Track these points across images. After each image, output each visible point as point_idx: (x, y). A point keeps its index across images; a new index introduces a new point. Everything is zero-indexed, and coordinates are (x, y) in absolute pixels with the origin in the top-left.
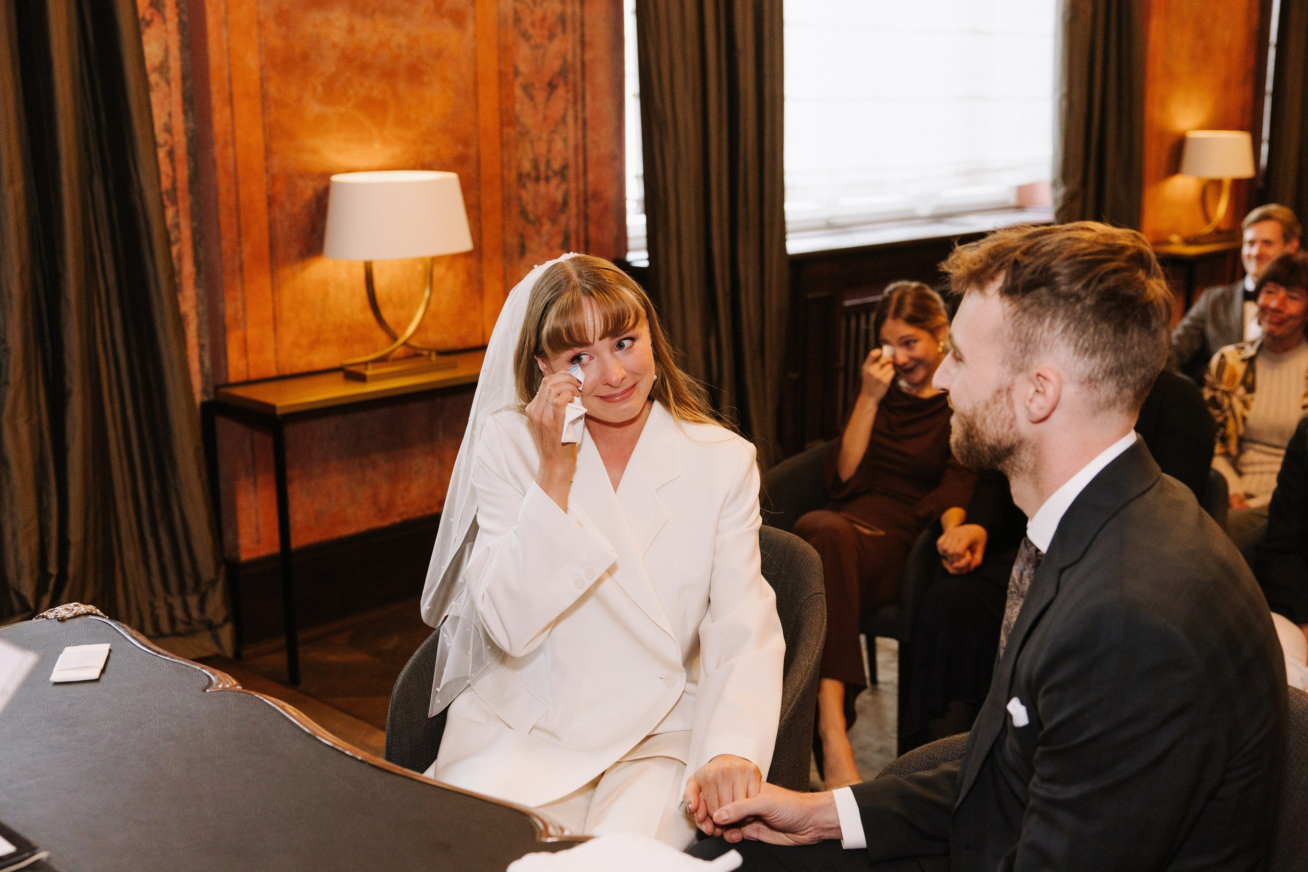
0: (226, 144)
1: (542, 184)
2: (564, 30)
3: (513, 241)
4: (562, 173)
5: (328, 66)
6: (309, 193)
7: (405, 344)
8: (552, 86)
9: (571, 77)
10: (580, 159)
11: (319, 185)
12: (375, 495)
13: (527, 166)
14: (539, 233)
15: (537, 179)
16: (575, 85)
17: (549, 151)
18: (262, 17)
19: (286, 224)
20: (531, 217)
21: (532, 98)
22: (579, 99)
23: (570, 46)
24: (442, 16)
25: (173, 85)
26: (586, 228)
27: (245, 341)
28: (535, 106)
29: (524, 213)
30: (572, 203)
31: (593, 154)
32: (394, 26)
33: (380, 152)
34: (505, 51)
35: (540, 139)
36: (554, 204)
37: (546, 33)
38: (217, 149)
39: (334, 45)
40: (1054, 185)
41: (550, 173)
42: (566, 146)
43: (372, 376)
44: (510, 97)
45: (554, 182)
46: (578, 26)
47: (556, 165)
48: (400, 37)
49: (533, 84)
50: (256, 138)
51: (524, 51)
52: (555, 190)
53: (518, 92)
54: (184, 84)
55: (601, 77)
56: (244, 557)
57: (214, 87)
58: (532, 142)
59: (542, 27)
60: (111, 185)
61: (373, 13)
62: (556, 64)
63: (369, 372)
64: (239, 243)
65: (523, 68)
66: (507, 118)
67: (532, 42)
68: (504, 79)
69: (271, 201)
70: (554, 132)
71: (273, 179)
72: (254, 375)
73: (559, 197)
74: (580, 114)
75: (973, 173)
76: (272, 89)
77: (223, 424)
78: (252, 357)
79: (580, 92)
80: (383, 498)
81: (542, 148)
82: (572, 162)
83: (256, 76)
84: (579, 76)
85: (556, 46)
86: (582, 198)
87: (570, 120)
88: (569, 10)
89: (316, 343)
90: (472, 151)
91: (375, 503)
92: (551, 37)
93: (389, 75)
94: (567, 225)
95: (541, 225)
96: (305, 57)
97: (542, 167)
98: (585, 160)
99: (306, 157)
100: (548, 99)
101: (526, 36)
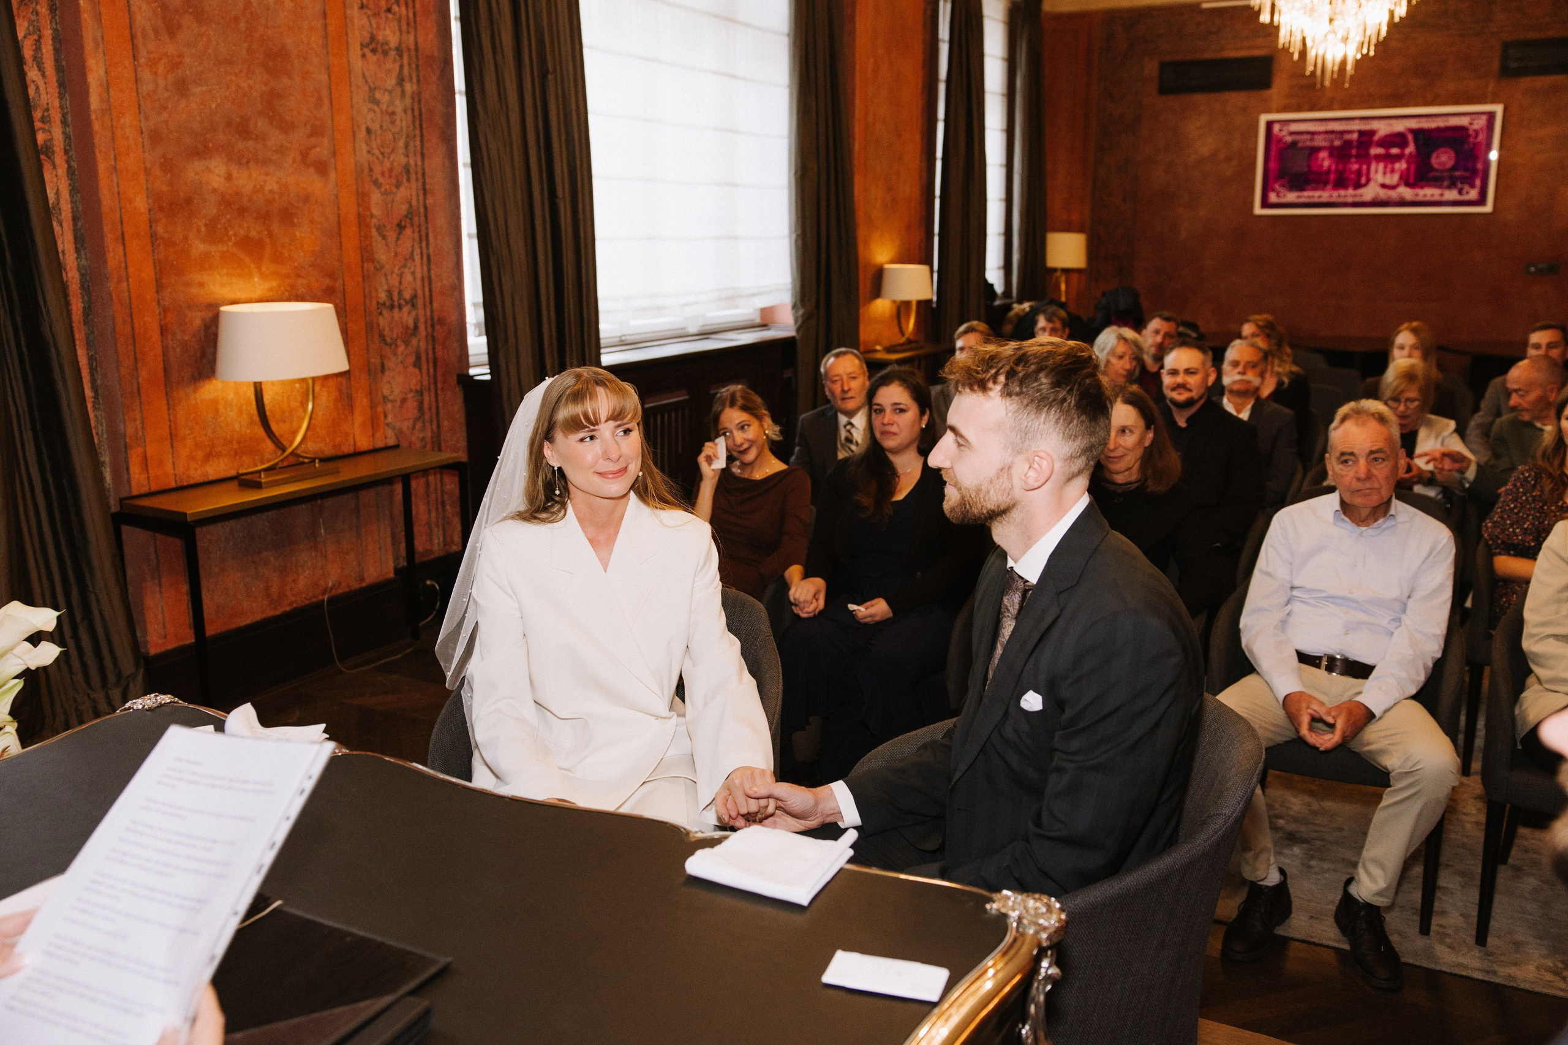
0: (120, 281)
1: (396, 310)
2: (408, 180)
3: (375, 361)
4: (412, 302)
5: (211, 209)
6: (197, 322)
7: (293, 453)
8: (400, 227)
9: (416, 219)
10: (427, 289)
11: (208, 315)
12: (268, 588)
13: (383, 296)
14: (395, 354)
15: (392, 307)
16: (420, 226)
17: (400, 283)
18: (148, 165)
19: (178, 350)
20: (389, 340)
21: (384, 238)
22: (423, 238)
23: (414, 193)
24: (308, 166)
25: (65, 226)
26: (434, 348)
27: (145, 457)
28: (387, 245)
29: (382, 337)
30: (422, 327)
31: (437, 285)
32: (267, 174)
33: (259, 286)
34: (362, 197)
35: (392, 273)
36: (407, 327)
37: (394, 181)
38: (111, 285)
39: (215, 190)
40: (794, 307)
41: (402, 302)
42: (415, 279)
43: (267, 483)
44: (368, 236)
45: (406, 309)
46: (420, 176)
47: (407, 295)
48: (272, 185)
49: (384, 226)
50: (148, 273)
51: (376, 196)
52: (407, 317)
53: (374, 232)
54: (75, 224)
55: (441, 220)
56: (153, 651)
57: (106, 228)
58: (386, 275)
59: (390, 176)
60: (19, 319)
61: (248, 162)
62: (404, 208)
63: (264, 479)
64: (136, 369)
65: (376, 211)
66: (367, 254)
67: (383, 190)
68: (363, 221)
69: (164, 330)
70: (404, 266)
71: (165, 310)
72: (154, 487)
73: (411, 322)
74: (425, 251)
75: (732, 298)
76: (160, 230)
77: (128, 532)
78: (152, 472)
79: (423, 233)
80: (274, 590)
81: (394, 280)
82: (420, 292)
83: (146, 217)
84: (423, 219)
85: (402, 193)
86: (429, 323)
87: (417, 257)
88: (412, 162)
89: (208, 457)
90: (338, 284)
91: (268, 595)
92: (398, 186)
93: (264, 217)
94: (418, 346)
95: (397, 346)
96: (189, 201)
97: (396, 297)
98: (430, 290)
99: (194, 291)
100: (398, 239)
101: (376, 183)
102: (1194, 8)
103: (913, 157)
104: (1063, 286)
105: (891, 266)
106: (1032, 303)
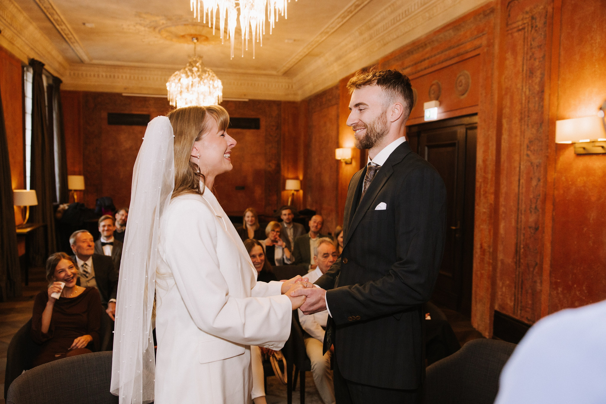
102: (119, 95)
103: (20, 144)
104: (76, 197)
105: (15, 191)
106: (68, 204)
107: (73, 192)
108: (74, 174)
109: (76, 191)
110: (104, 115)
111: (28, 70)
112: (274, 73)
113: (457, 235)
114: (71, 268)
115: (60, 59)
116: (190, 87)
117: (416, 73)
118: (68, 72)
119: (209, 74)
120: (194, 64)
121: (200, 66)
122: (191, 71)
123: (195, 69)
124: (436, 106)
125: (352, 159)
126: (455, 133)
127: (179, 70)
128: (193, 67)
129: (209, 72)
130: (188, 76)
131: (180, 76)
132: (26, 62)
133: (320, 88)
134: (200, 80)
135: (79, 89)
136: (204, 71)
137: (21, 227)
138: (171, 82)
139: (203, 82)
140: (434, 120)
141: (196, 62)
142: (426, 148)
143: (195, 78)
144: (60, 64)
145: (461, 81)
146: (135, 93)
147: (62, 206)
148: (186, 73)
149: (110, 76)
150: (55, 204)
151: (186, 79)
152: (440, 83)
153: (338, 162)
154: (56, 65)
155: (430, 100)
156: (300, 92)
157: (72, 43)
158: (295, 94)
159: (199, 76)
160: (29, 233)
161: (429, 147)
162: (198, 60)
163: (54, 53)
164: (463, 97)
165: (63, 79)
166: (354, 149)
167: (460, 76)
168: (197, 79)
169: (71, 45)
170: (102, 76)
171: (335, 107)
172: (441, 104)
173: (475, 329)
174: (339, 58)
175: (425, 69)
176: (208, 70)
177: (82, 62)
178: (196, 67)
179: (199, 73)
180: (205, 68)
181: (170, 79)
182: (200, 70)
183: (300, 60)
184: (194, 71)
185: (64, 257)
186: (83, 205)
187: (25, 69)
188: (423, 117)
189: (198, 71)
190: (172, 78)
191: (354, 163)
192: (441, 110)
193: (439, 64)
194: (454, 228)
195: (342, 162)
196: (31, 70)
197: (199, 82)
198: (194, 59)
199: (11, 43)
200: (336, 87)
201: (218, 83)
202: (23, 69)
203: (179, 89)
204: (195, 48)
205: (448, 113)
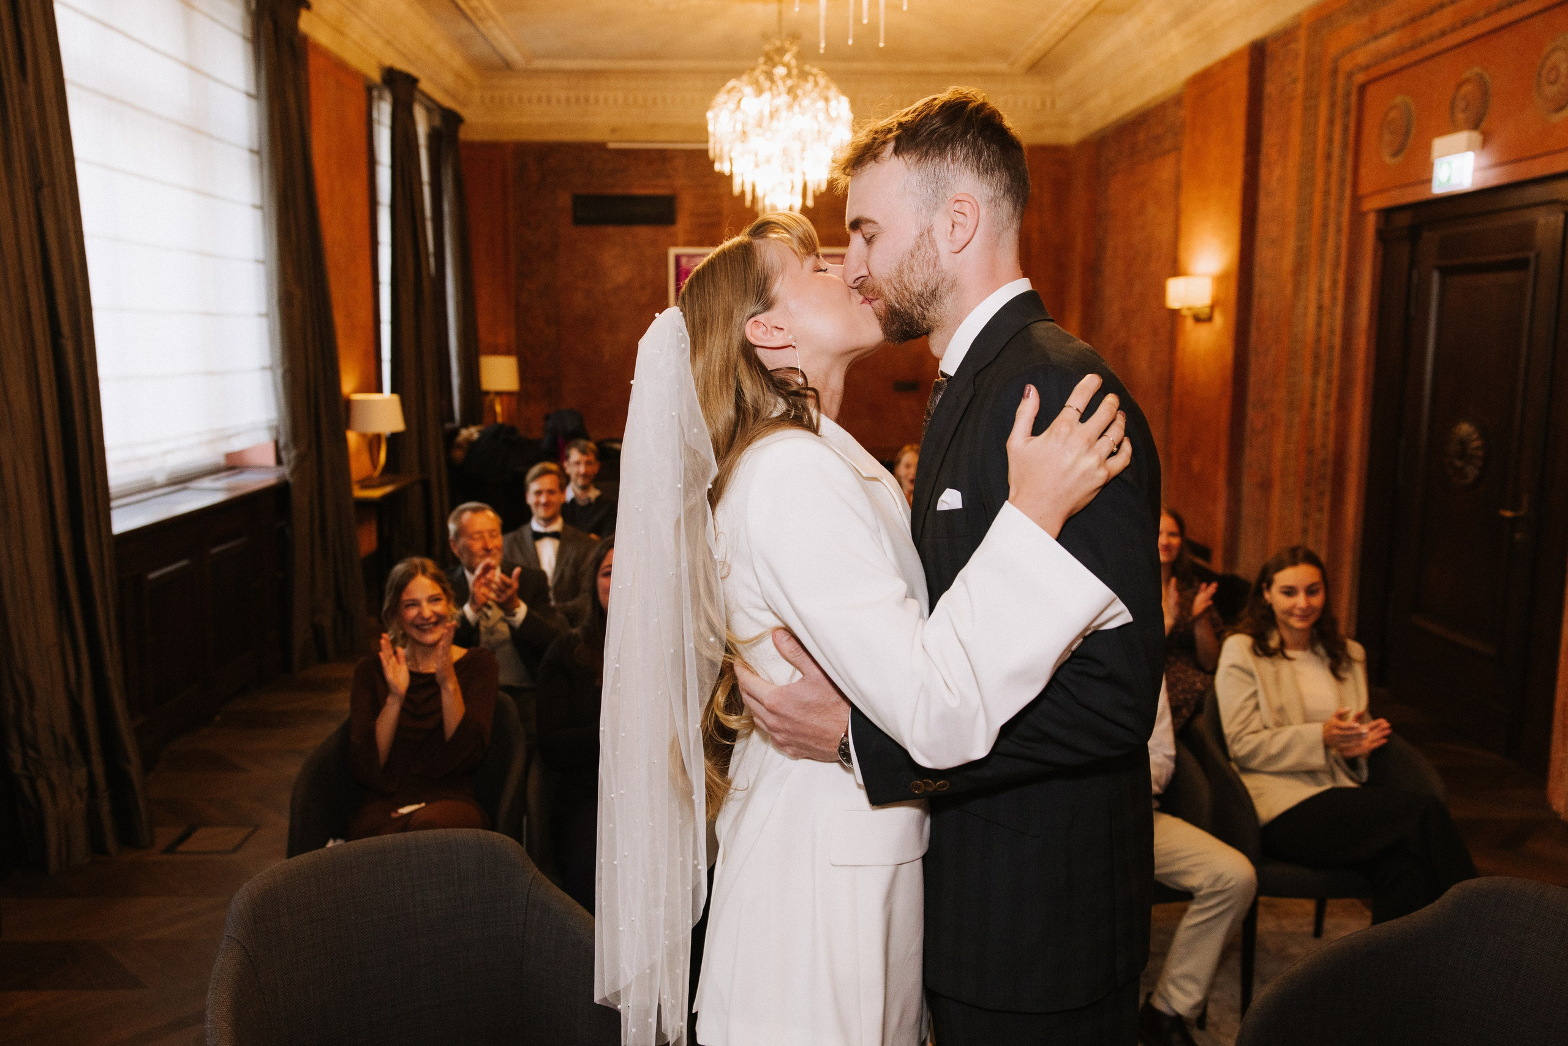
40: (286, 448)
102: (600, 147)
103: (366, 282)
104: (498, 409)
105: (357, 397)
106: (480, 428)
107: (492, 396)
108: (496, 351)
109: (499, 394)
110: (564, 199)
111: (381, 98)
112: (1001, 67)
113: (1518, 536)
114: (433, 599)
115: (457, 61)
116: (766, 121)
117: (1413, 48)
118: (476, 95)
119: (816, 84)
120: (776, 58)
121: (793, 63)
122: (770, 76)
123: (780, 71)
124: (1469, 148)
125: (1212, 307)
126: (1529, 229)
127: (737, 74)
128: (774, 66)
129: (815, 76)
130: (760, 92)
131: (740, 91)
132: (376, 76)
133: (1131, 104)
134: (792, 100)
135: (506, 137)
136: (803, 75)
137: (366, 484)
138: (717, 110)
139: (800, 106)
140: (1461, 192)
141: (781, 51)
142: (1436, 276)
143: (779, 94)
144: (458, 76)
145: (1555, 68)
146: (638, 142)
147: (465, 433)
148: (756, 83)
149: (578, 100)
150: (448, 426)
151: (756, 100)
152: (1486, 76)
153: (1175, 314)
154: (448, 79)
155: (1453, 127)
156: (1075, 118)
157: (480, 19)
158: (1063, 125)
159: (790, 91)
160: (386, 498)
161: (1446, 272)
162: (787, 45)
163: (443, 48)
164: (1557, 118)
165: (464, 112)
166: (1220, 280)
167: (1554, 50)
168: (784, 99)
169: (478, 23)
170: (559, 101)
171: (1171, 159)
172: (1485, 143)
173: (1557, 814)
174: (1184, 15)
175: (1443, 33)
176: (815, 70)
177: (507, 67)
178: (784, 65)
179: (789, 83)
180: (807, 68)
181: (714, 103)
182: (795, 72)
183: (1073, 29)
184: (776, 78)
185: (424, 572)
186: (512, 430)
187: (375, 93)
188: (1429, 181)
189: (789, 75)
190: (721, 98)
191: (1218, 319)
192: (1485, 160)
193: (1488, 15)
194: (1508, 514)
195: (1184, 317)
196: (388, 96)
197: (790, 107)
198: (778, 43)
199: (338, 31)
200: (1177, 100)
201: (842, 106)
202: (369, 92)
203: (739, 127)
204: (780, 13)
205: (1508, 168)
